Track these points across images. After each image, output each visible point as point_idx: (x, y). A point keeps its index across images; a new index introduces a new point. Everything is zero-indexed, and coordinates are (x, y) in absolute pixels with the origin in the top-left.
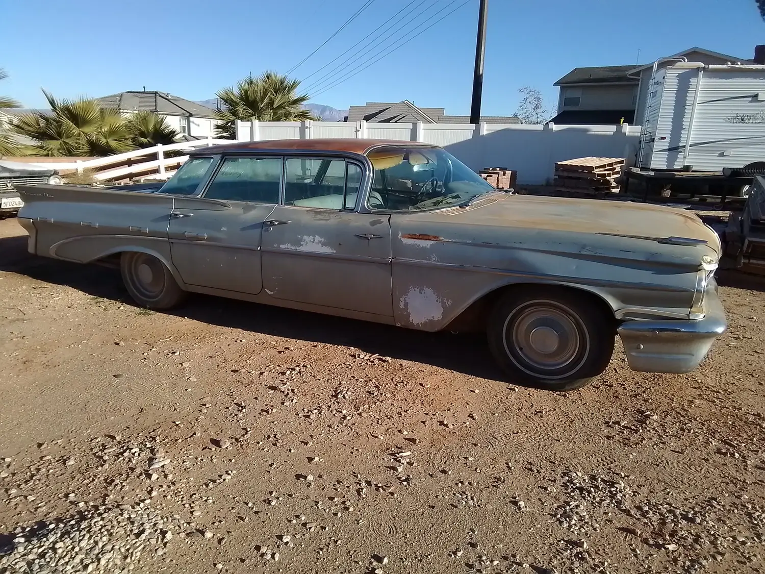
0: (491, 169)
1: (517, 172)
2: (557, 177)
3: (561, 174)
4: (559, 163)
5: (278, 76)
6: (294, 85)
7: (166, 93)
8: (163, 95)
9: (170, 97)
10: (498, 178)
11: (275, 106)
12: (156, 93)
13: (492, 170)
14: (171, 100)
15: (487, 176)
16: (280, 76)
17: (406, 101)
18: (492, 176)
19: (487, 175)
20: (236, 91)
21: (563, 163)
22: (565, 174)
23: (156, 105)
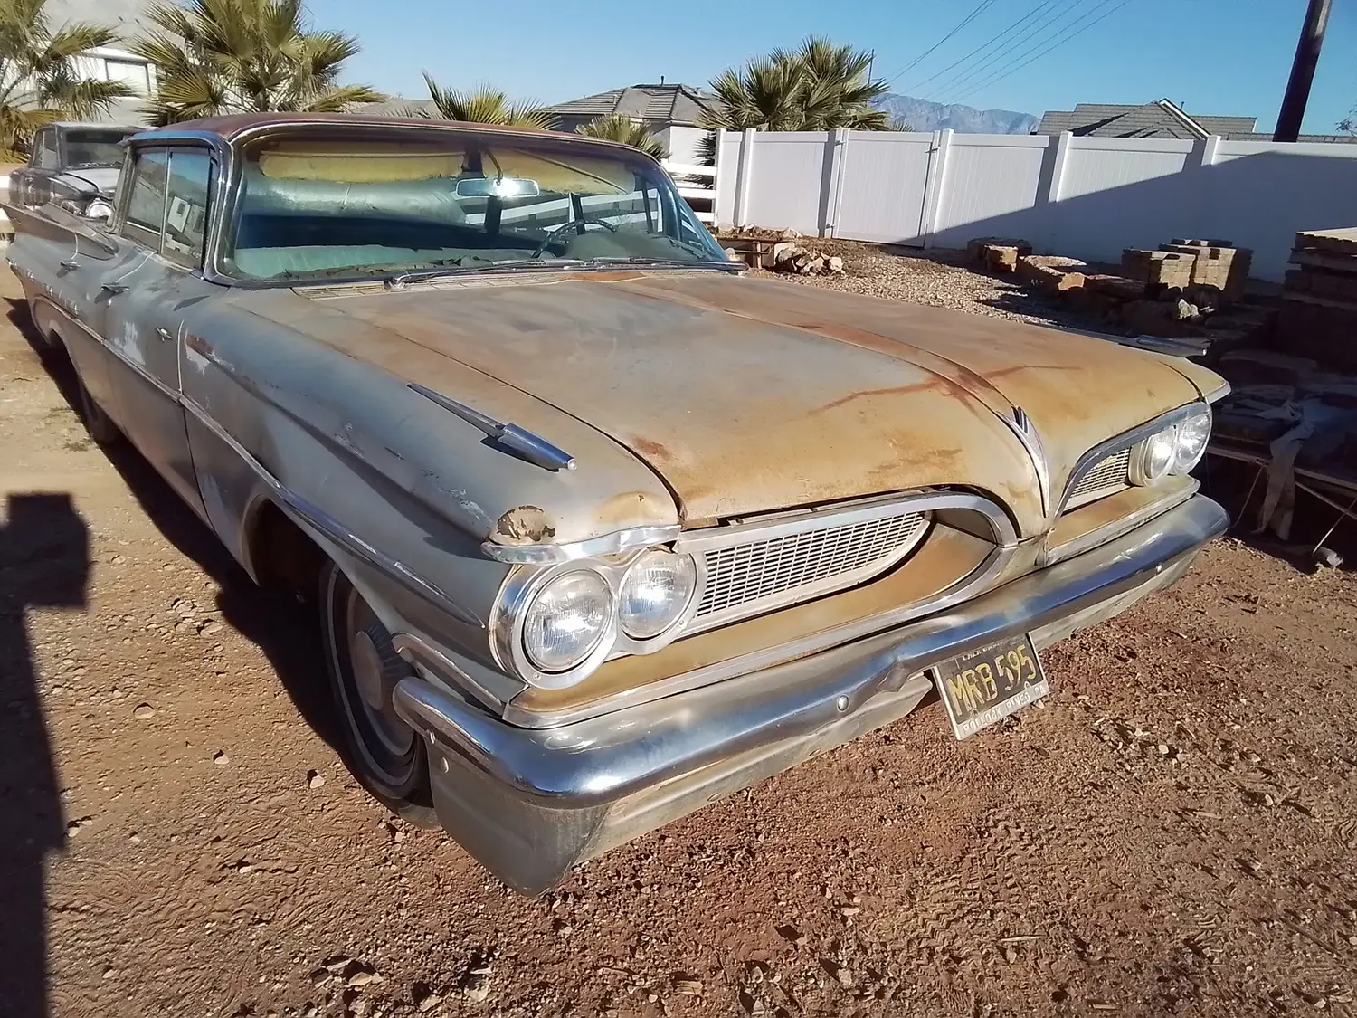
0: (1187, 242)
1: (1252, 252)
2: (1298, 267)
3: (1305, 259)
4: (1305, 233)
5: (832, 44)
6: (861, 63)
7: (695, 87)
8: (689, 91)
9: (699, 95)
10: (1195, 262)
11: (811, 103)
12: (678, 89)
13: (1188, 245)
14: (700, 100)
15: (1167, 257)
16: (835, 47)
17: (1165, 102)
18: (1177, 257)
19: (1167, 253)
20: (746, 76)
21: (1316, 234)
22: (1316, 261)
23: (672, 110)
